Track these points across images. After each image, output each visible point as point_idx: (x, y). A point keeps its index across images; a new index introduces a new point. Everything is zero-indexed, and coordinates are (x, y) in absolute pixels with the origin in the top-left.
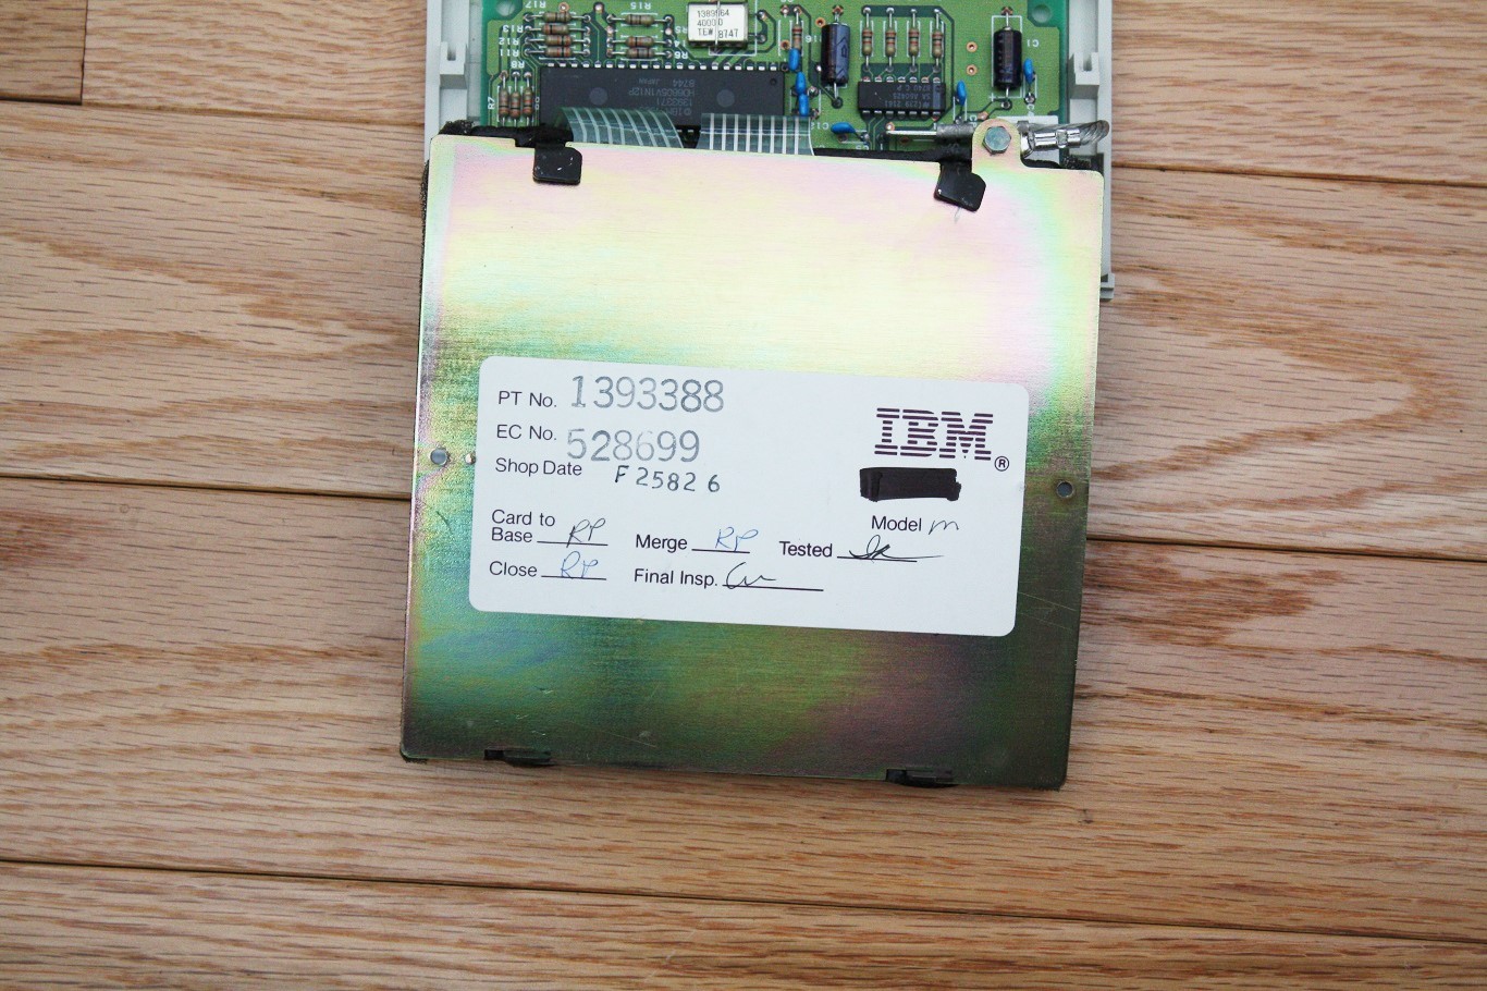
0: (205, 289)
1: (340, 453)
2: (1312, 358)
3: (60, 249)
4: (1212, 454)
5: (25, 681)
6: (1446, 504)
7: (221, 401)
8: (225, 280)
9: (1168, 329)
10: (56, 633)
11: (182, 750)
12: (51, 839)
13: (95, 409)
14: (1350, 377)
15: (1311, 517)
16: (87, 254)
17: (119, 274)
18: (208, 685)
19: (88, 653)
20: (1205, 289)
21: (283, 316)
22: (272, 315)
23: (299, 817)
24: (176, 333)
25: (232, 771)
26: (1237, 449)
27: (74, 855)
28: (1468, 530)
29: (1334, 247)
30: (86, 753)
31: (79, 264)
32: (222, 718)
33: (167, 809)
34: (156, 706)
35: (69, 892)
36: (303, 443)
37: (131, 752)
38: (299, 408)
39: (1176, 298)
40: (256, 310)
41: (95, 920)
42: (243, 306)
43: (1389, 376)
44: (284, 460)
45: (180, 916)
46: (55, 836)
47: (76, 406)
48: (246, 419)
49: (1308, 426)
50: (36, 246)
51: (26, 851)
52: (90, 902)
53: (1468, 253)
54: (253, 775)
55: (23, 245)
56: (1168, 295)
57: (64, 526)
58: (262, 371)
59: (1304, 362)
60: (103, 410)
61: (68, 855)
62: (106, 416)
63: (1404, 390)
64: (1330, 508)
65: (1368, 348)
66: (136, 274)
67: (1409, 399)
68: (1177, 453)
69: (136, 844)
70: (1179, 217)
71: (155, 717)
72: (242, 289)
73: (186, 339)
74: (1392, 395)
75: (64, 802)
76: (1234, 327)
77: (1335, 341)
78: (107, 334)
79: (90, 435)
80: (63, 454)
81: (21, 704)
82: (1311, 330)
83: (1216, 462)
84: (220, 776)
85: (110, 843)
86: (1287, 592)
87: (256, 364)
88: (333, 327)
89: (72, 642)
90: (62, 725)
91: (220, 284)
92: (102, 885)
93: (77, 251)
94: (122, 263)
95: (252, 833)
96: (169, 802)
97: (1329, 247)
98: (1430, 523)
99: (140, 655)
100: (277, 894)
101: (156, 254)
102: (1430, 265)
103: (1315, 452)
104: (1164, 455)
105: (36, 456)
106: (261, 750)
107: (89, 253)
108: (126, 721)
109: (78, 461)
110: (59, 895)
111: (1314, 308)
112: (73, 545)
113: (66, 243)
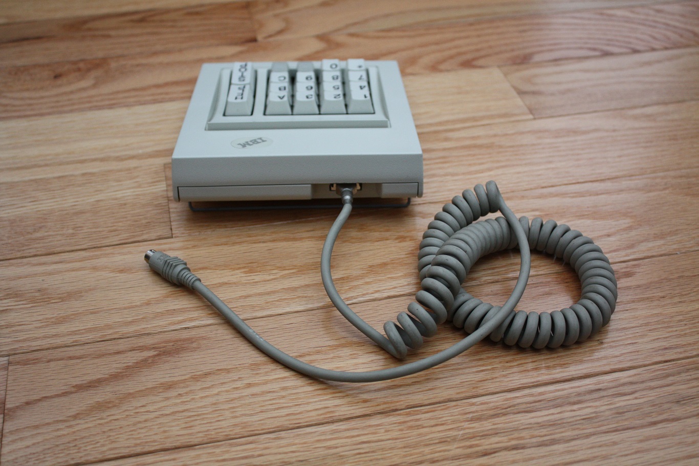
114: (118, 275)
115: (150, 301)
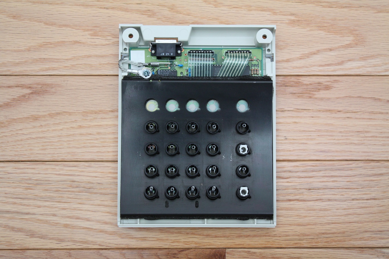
0: (79, 31)
1: (112, 66)
2: (330, 32)
3: (46, 24)
4: (309, 55)
5: (44, 121)
6: (363, 63)
7: (85, 56)
8: (84, 28)
9: (297, 28)
10: (50, 110)
11: (81, 134)
12: (52, 156)
13: (56, 59)
14: (339, 36)
15: (332, 68)
16: (52, 24)
17: (59, 28)
18: (86, 119)
19: (58, 114)
20: (305, 18)
21: (97, 36)
22: (95, 36)
23: (108, 148)
24: (74, 41)
25: (92, 138)
26: (314, 54)
27: (58, 159)
28: (367, 69)
29: (334, 7)
30: (59, 136)
31: (50, 27)
32: (89, 127)
33: (78, 148)
34: (74, 125)
35: (57, 168)
36: (104, 64)
37: (69, 135)
38: (102, 56)
39: (299, 21)
40: (91, 35)
41: (64, 173)
42: (88, 34)
43: (348, 35)
44: (100, 68)
45: (82, 172)
46: (54, 155)
47: (52, 59)
48: (91, 59)
49: (330, 48)
50: (41, 23)
51: (47, 159)
52: (62, 170)
53: (364, 7)
54: (97, 139)
55: (38, 23)
56: (297, 20)
57: (51, 86)
58: (93, 48)
59: (328, 33)
60: (58, 59)
61: (57, 159)
62: (59, 60)
63: (351, 38)
64: (336, 65)
65: (342, 29)
66: (64, 28)
67: (353, 40)
68: (301, 55)
69: (71, 156)
70: (298, 2)
71: (74, 127)
72: (88, 30)
73: (76, 42)
74: (348, 39)
75: (55, 147)
76: (312, 26)
77: (335, 28)
78: (58, 42)
79: (55, 65)
80: (50, 70)
81: (44, 126)
82: (329, 26)
83: (310, 57)
84: (90, 140)
85: (66, 156)
86: (328, 85)
87: (92, 47)
88: (109, 38)
89: (54, 112)
90: (53, 130)
91: (83, 29)
92: (64, 166)
93: (50, 24)
94: (61, 26)
95: (98, 152)
96: (79, 146)
97: (332, 7)
98: (359, 68)
99: (70, 114)
100: (104, 165)
101: (68, 24)
102: (355, 10)
103: (332, 53)
104: (298, 56)
105: (44, 70)
106: (99, 133)
107: (53, 24)
108: (68, 129)
109: (53, 71)
110: (55, 168)
111: (330, 21)
112: (53, 90)
113: (47, 22)
114: (12, 20)
115: (30, 48)
